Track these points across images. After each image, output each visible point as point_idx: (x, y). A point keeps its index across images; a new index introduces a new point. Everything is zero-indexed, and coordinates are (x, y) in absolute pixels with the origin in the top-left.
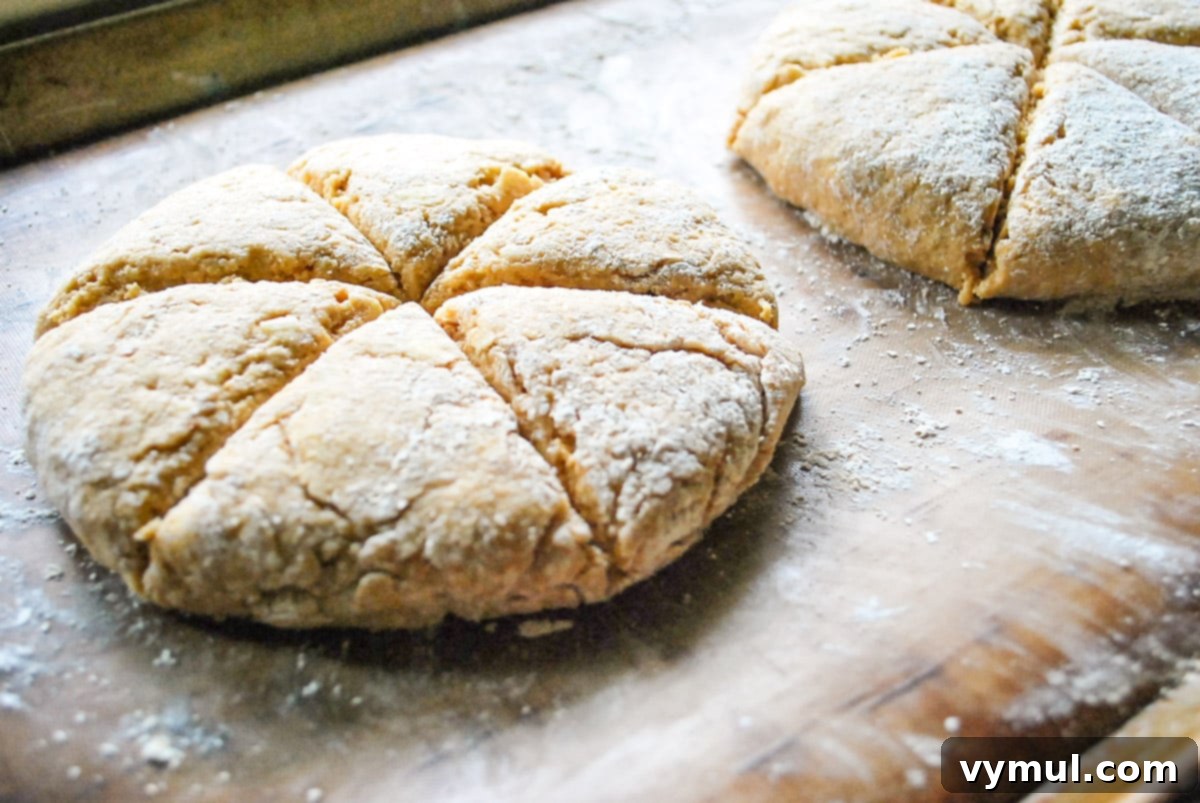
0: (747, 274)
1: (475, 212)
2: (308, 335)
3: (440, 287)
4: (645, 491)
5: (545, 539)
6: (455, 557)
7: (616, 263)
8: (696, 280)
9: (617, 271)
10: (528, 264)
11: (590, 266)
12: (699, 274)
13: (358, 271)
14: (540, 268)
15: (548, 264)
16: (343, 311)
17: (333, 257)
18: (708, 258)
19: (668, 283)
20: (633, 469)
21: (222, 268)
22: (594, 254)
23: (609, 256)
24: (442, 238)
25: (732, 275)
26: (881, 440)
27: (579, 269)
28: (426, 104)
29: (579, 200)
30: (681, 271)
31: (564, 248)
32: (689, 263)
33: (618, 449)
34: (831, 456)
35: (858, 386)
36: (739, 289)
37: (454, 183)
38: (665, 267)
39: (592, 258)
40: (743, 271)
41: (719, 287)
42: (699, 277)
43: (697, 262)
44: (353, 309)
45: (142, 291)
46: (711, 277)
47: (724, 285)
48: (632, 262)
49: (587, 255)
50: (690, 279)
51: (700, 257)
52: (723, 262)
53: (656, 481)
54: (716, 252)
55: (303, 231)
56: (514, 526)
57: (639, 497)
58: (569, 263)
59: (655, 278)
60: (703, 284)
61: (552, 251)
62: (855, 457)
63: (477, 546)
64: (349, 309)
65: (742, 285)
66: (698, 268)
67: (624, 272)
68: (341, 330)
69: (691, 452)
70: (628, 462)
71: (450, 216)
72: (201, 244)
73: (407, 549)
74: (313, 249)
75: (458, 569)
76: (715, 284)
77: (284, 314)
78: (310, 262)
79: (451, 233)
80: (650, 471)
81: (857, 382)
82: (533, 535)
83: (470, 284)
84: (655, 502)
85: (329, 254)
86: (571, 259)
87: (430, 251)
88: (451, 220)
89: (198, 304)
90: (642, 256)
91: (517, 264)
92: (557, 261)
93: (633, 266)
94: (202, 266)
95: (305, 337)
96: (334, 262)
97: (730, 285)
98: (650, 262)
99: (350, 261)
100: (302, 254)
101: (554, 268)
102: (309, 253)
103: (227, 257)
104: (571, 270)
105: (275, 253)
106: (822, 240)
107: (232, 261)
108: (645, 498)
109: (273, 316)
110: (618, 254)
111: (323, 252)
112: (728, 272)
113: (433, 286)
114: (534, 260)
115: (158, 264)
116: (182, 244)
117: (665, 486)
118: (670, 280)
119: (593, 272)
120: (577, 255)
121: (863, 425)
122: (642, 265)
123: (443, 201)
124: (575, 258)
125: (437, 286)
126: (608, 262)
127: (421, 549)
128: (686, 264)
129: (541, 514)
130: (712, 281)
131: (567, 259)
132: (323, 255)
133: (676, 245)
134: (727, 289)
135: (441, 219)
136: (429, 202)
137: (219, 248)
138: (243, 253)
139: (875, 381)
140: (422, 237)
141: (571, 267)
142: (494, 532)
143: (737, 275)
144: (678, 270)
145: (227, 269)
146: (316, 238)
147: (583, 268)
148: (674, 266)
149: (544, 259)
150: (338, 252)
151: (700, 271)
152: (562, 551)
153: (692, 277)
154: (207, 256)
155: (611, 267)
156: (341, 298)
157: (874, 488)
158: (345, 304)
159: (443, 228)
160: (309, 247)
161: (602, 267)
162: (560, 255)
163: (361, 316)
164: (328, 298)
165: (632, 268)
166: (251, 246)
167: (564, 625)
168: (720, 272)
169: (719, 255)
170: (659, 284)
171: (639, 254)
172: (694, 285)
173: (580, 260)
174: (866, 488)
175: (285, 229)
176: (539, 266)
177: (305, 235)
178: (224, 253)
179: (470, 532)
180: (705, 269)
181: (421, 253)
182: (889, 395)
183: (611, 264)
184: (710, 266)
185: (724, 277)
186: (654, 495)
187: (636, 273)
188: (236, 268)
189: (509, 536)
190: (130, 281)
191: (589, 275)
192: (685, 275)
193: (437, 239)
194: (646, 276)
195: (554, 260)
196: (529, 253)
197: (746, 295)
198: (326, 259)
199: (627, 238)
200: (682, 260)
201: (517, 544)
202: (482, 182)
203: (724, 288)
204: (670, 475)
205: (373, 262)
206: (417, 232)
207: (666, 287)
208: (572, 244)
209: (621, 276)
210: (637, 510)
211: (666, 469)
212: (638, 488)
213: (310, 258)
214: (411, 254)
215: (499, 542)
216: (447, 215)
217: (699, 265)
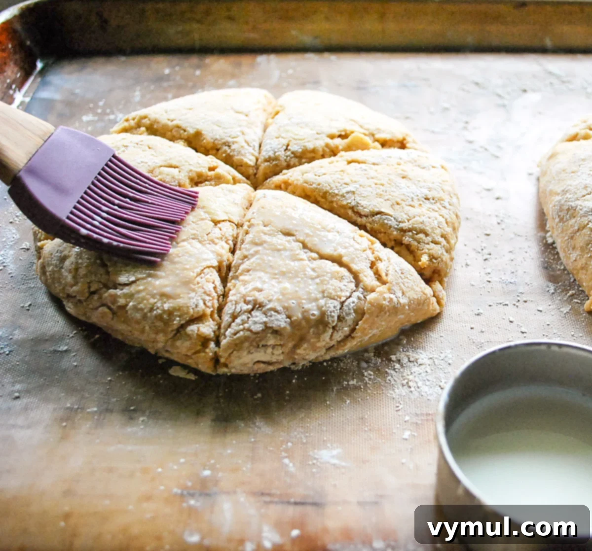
0: (428, 238)
1: (318, 150)
2: (177, 182)
3: (271, 182)
4: (246, 325)
5: (183, 327)
6: (138, 316)
7: (353, 203)
8: (392, 229)
9: (352, 208)
10: (311, 187)
11: (339, 200)
12: (396, 226)
13: (237, 159)
14: (315, 191)
15: (320, 190)
16: (208, 176)
17: (230, 149)
18: (408, 221)
19: (376, 225)
20: (250, 312)
21: (180, 135)
22: (345, 194)
23: (353, 198)
24: (289, 158)
25: (417, 234)
26: (449, 364)
27: (333, 200)
28: (405, 86)
29: (374, 164)
30: (386, 221)
31: (332, 185)
32: (395, 219)
33: (248, 298)
34: (412, 359)
35: (472, 328)
36: (416, 244)
37: (319, 132)
38: (379, 216)
39: (343, 196)
40: (427, 235)
41: (404, 238)
42: (396, 229)
43: (400, 220)
44: (213, 177)
45: (146, 134)
46: (403, 231)
47: (407, 238)
48: (362, 206)
49: (341, 193)
50: (388, 227)
51: (405, 217)
52: (415, 226)
53: (255, 323)
54: (417, 218)
55: (226, 131)
56: (170, 313)
57: (241, 327)
58: (330, 194)
59: (370, 219)
60: (395, 233)
61: (325, 185)
62: (423, 367)
63: (149, 314)
64: (211, 176)
65: (419, 243)
66: (398, 223)
67: (356, 210)
68: (200, 185)
69: (289, 317)
70: (250, 307)
71: (301, 148)
72: (180, 120)
73: (122, 301)
74: (223, 141)
75: (138, 322)
76: (403, 236)
77: (175, 167)
78: (219, 147)
79: (296, 157)
80: (257, 317)
81: (472, 326)
82: (177, 321)
83: (283, 186)
84: (248, 333)
85: (229, 146)
86: (332, 193)
87: (276, 162)
88: (300, 150)
89: (149, 148)
90: (370, 205)
91: (305, 185)
92: (325, 190)
93: (361, 208)
94: (173, 131)
95: (175, 182)
96: (229, 151)
97: (411, 240)
98: (371, 210)
99: (235, 153)
100: (216, 142)
101: (321, 194)
102: (220, 142)
103: (185, 131)
104: (329, 198)
105: (205, 136)
106: (545, 238)
107: (186, 133)
108: (243, 330)
109: (171, 166)
110: (358, 199)
111: (227, 144)
112: (415, 232)
113: (269, 180)
114: (314, 186)
115: (158, 123)
116: (172, 117)
117: (258, 328)
118: (377, 224)
119: (339, 203)
120: (336, 192)
121: (449, 351)
122: (366, 210)
123: (304, 139)
124: (334, 193)
125: (270, 181)
126: (349, 201)
127: (127, 305)
128: (392, 219)
129: (187, 313)
130: (402, 233)
131: (331, 191)
132: (226, 145)
133: (397, 207)
134: (408, 241)
135: (294, 147)
136: (296, 137)
137: (184, 125)
138: (192, 131)
139: (484, 330)
140: (277, 154)
141: (330, 197)
142: (159, 311)
143: (421, 236)
144: (385, 220)
145: (182, 136)
146: (230, 136)
147: (335, 199)
148: (384, 217)
149: (319, 187)
150: (233, 147)
151: (398, 225)
152: (189, 337)
153: (390, 227)
154: (178, 127)
155: (349, 205)
156: (212, 169)
157: (412, 389)
158: (212, 173)
159: (293, 153)
160: (222, 139)
161: (345, 203)
162: (328, 188)
163: (215, 182)
164: (204, 167)
165: (360, 209)
166: (198, 129)
167: (192, 377)
168: (410, 230)
169: (416, 221)
170: (371, 224)
171: (368, 203)
172: (389, 231)
173: (337, 195)
174: (410, 387)
175: (220, 126)
176: (314, 190)
177: (226, 133)
178: (184, 128)
179: (149, 306)
180: (401, 225)
181: (271, 161)
182: (483, 341)
183: (350, 203)
184: (405, 225)
185: (410, 234)
186: (249, 330)
187: (363, 213)
188: (186, 137)
189: (165, 316)
190: (144, 126)
191: (337, 204)
192: (387, 224)
193: (285, 158)
194: (366, 216)
195: (323, 190)
196: (314, 181)
197: (418, 249)
198: (226, 148)
199: (372, 193)
200: (391, 216)
201: (167, 323)
202: (340, 136)
203: (407, 239)
204: (265, 323)
205: (247, 158)
206: (276, 150)
207: (374, 227)
208: (338, 185)
209: (354, 211)
210: (235, 334)
211: (265, 319)
212: (244, 322)
213: (219, 144)
214: (266, 160)
215: (159, 317)
216: (299, 147)
217: (400, 222)
